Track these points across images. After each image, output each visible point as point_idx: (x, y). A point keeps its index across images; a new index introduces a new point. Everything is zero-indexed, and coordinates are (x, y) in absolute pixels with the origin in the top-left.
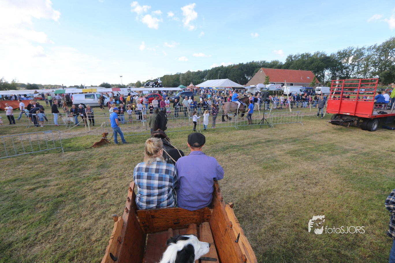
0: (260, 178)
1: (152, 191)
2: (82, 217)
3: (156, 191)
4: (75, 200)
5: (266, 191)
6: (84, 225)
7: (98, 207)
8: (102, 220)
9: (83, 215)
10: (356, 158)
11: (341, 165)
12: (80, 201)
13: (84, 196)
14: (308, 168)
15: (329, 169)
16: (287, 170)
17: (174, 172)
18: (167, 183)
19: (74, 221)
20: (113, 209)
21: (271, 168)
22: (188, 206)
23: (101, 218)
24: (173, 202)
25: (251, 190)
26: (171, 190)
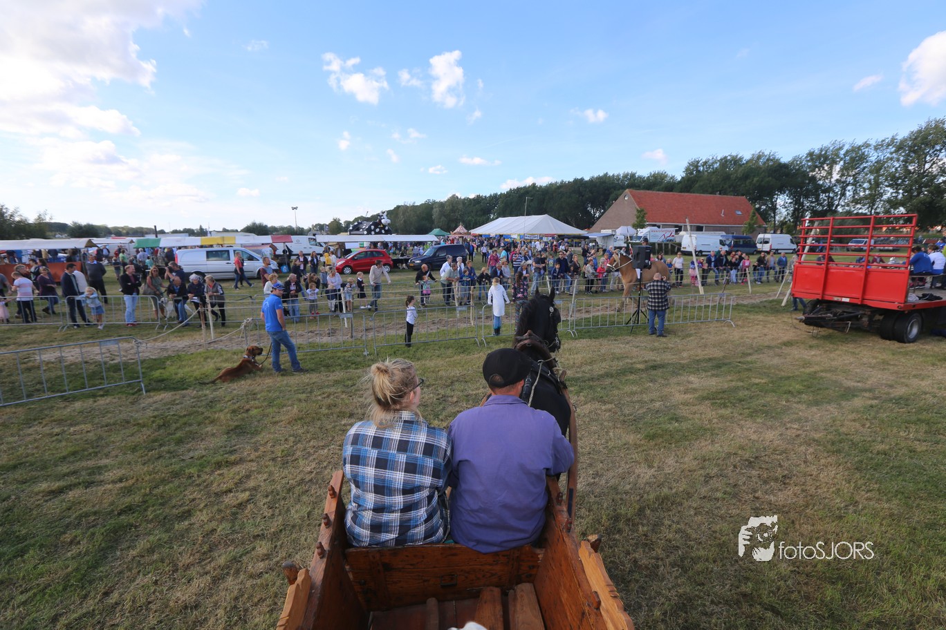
0: (640, 463)
2: (178, 569)
3: (399, 500)
4: (165, 522)
5: (657, 498)
6: (182, 594)
7: (222, 541)
8: (229, 581)
9: (180, 564)
10: (877, 412)
11: (844, 430)
12: (176, 526)
14: (760, 438)
15: (814, 440)
16: (707, 443)
17: (446, 451)
18: (427, 480)
19: (156, 582)
20: (262, 548)
21: (666, 437)
23: (228, 574)
24: (439, 528)
25: (619, 496)
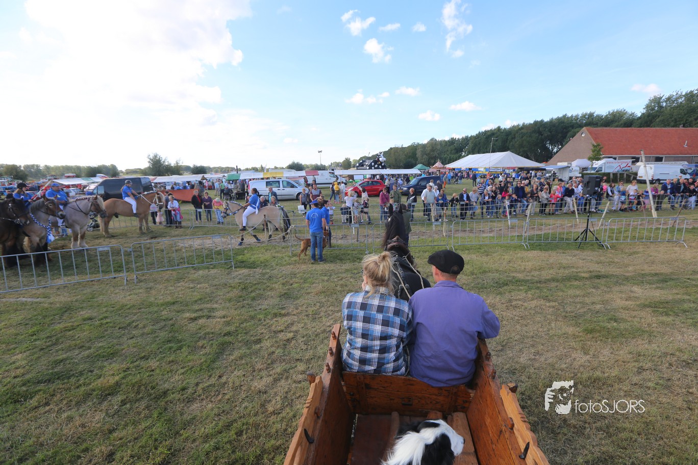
0: (577, 350)
1: (369, 343)
2: (255, 371)
3: (377, 343)
4: (247, 343)
5: (589, 378)
6: (258, 384)
7: (278, 359)
8: (283, 382)
9: (256, 368)
12: (254, 347)
13: (260, 339)
17: (408, 314)
18: (396, 332)
20: (301, 367)
21: (603, 333)
23: (282, 378)
24: (402, 367)
26: (401, 346)
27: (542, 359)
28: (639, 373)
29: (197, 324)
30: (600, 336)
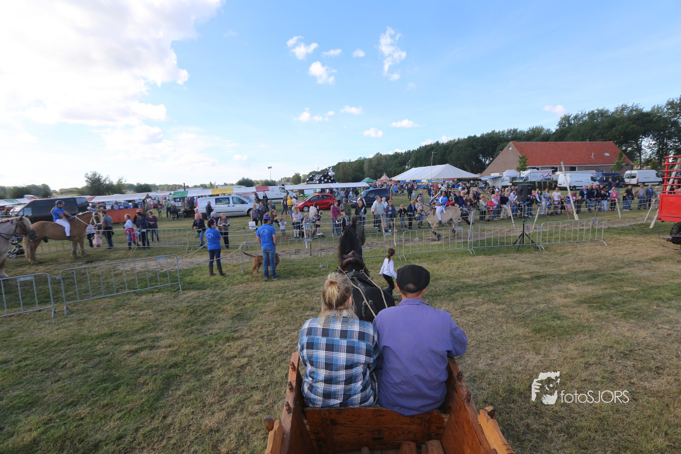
0: (529, 351)
1: (334, 373)
2: (205, 406)
3: (342, 373)
4: (197, 375)
6: (209, 422)
7: (232, 390)
8: (237, 416)
9: (207, 403)
12: (204, 378)
13: (211, 368)
14: (633, 335)
16: (586, 337)
17: (374, 337)
18: (362, 358)
19: (193, 413)
20: (257, 396)
21: (550, 331)
22: (399, 406)
23: (236, 411)
24: (371, 397)
25: (513, 375)
26: (368, 373)
27: (499, 363)
28: (587, 368)
29: (138, 357)
30: (547, 335)
